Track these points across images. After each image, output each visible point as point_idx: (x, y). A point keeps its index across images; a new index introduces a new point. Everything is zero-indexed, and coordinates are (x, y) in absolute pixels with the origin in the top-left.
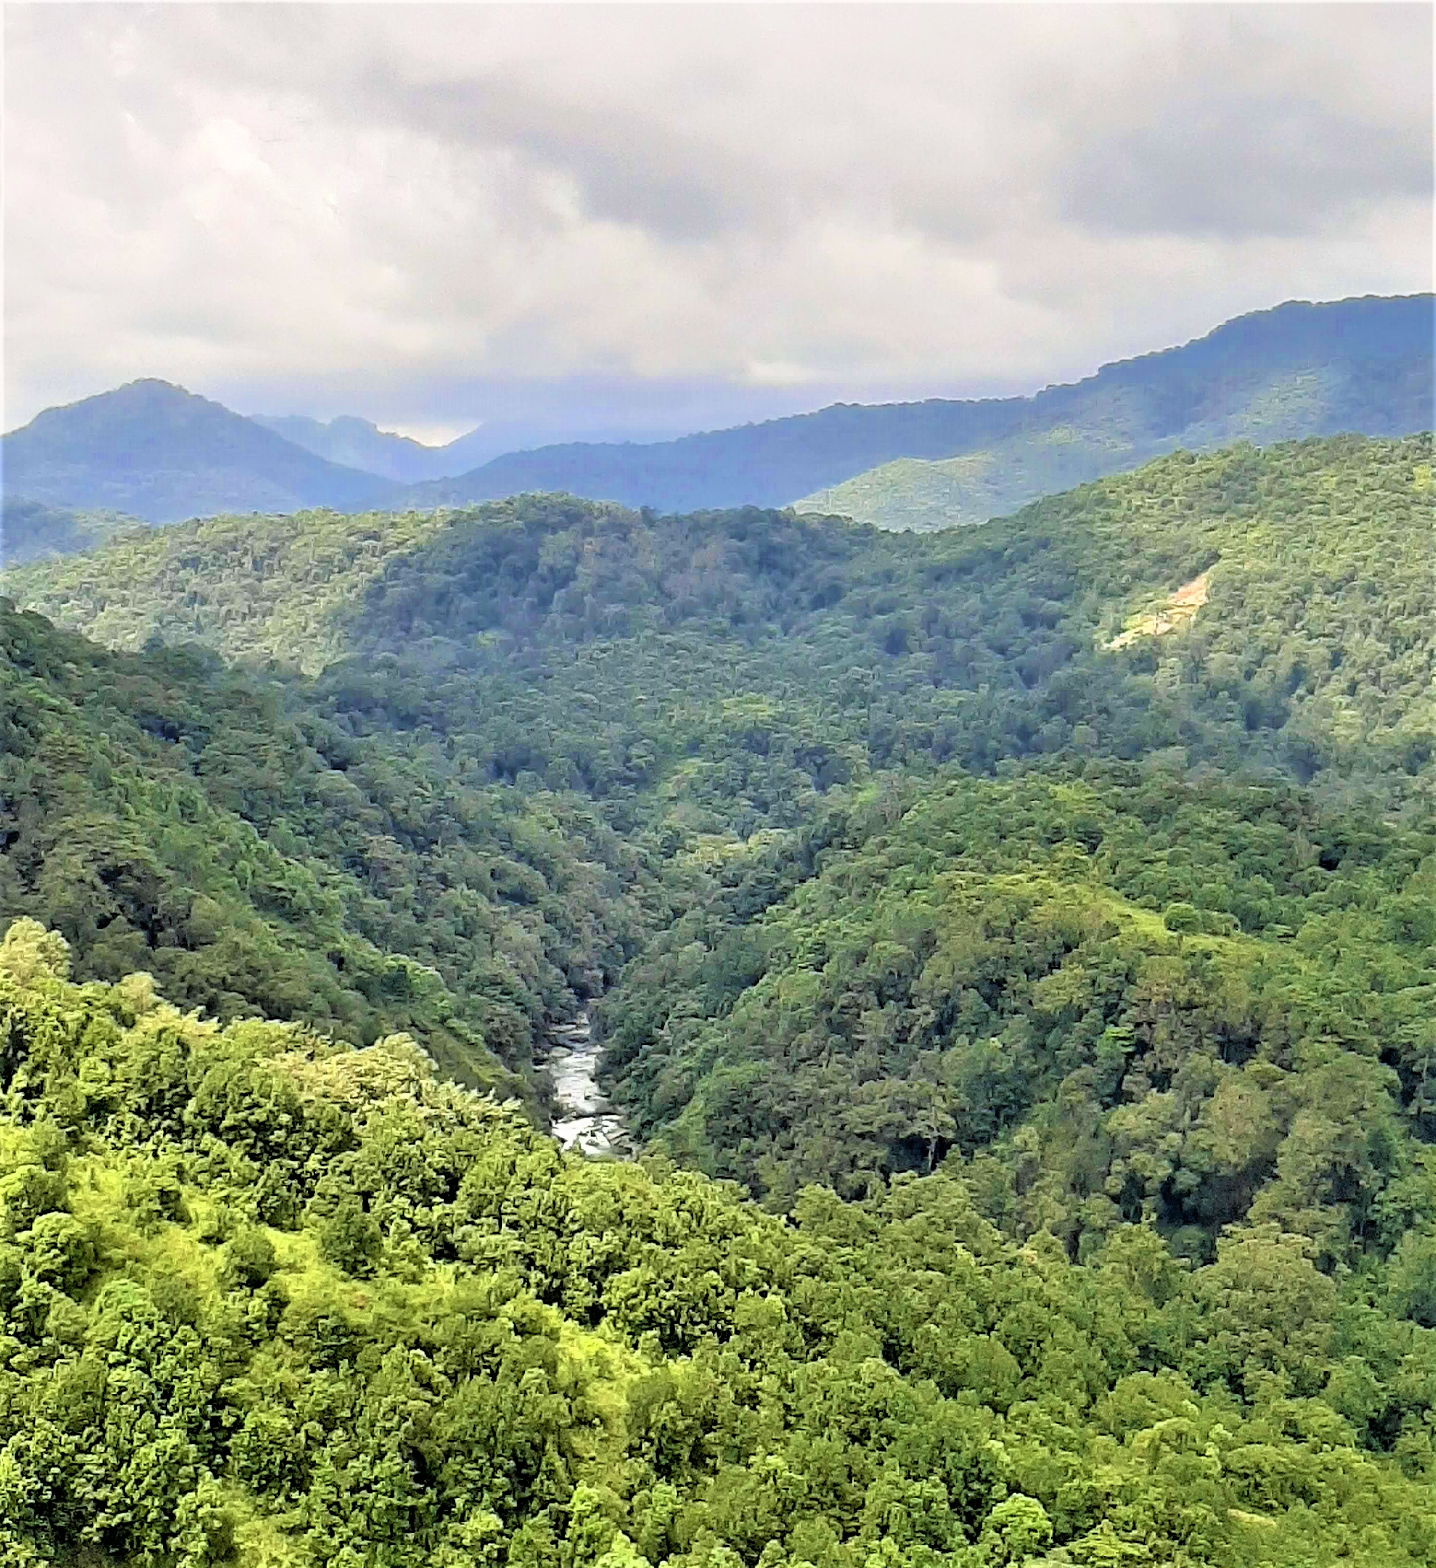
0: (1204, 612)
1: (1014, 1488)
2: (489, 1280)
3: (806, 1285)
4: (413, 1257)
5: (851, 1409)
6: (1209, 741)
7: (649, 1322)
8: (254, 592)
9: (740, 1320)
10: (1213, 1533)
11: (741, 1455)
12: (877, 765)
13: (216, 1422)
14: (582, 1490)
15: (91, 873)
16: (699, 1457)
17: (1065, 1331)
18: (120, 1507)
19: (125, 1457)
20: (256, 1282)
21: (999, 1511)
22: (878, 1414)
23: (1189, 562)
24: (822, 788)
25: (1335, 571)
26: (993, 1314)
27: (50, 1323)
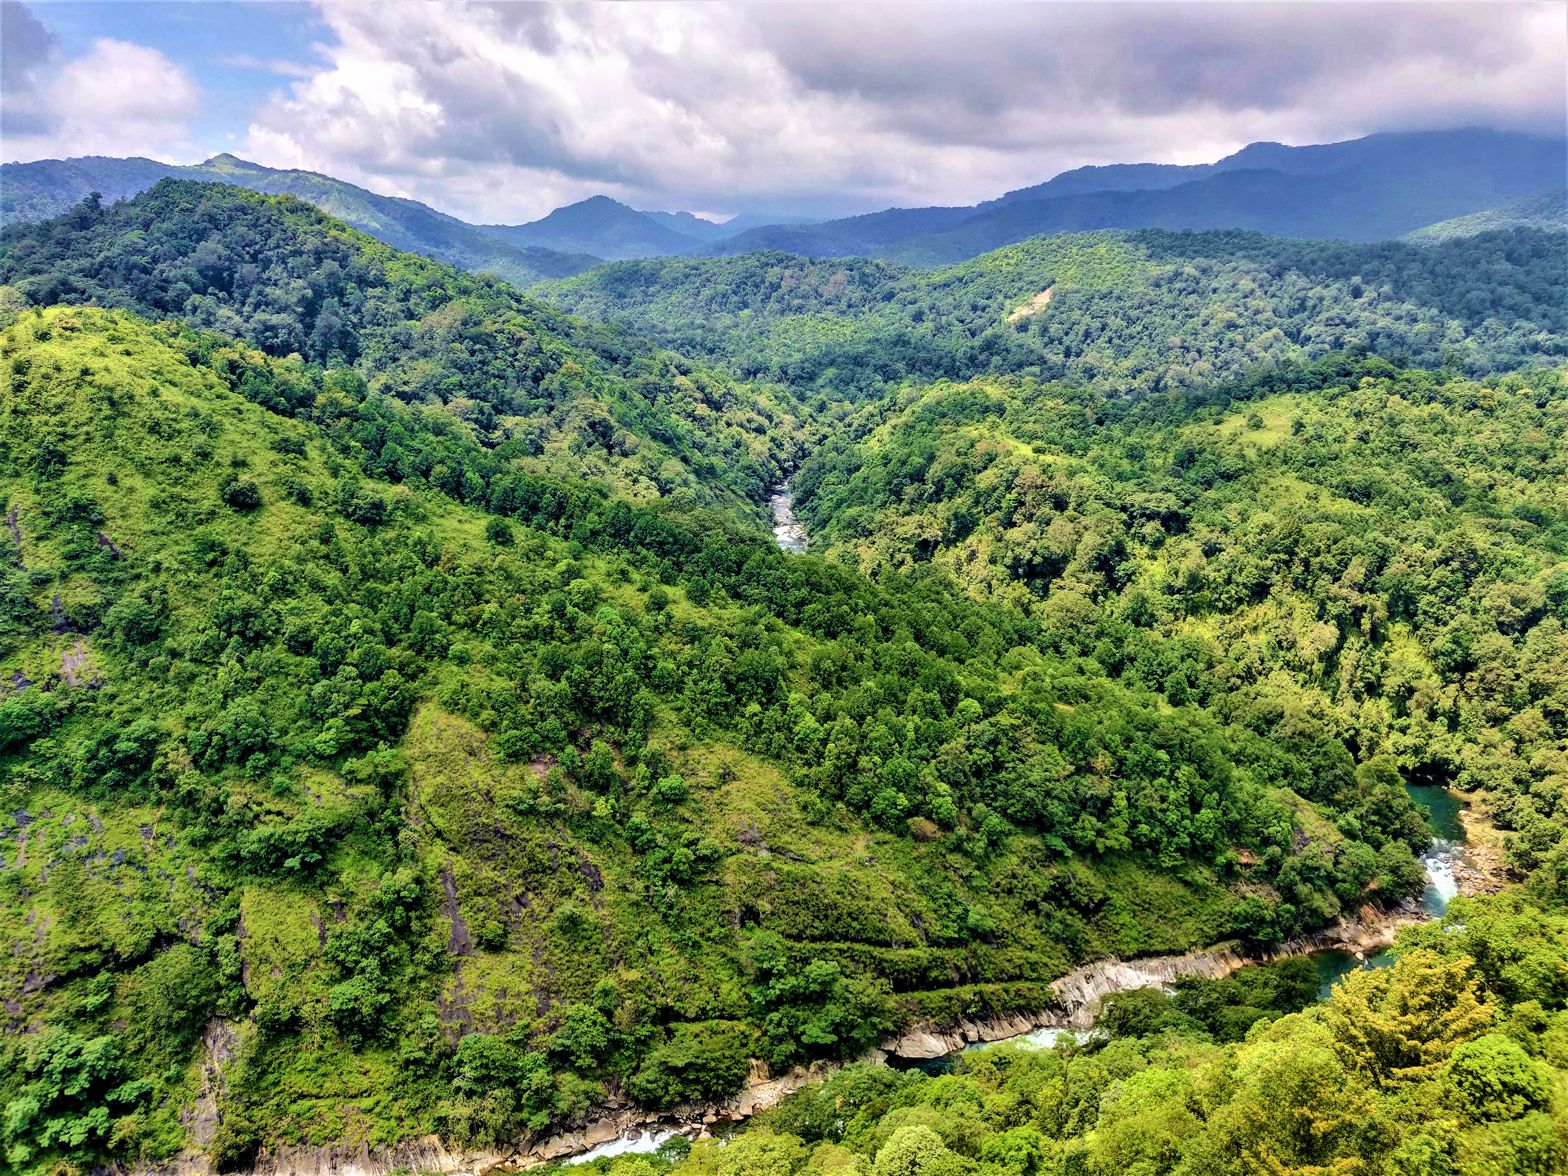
0: (1048, 306)
1: (967, 695)
2: (756, 608)
3: (884, 610)
4: (723, 598)
5: (901, 662)
6: (1050, 364)
7: (820, 626)
8: (646, 294)
9: (856, 625)
10: (1048, 714)
11: (857, 681)
12: (908, 373)
13: (646, 665)
14: (793, 695)
15: (584, 424)
16: (840, 682)
17: (988, 629)
18: (608, 700)
19: (610, 679)
20: (660, 609)
21: (961, 705)
22: (913, 665)
23: (1043, 284)
24: (886, 382)
25: (1104, 290)
26: (958, 621)
27: (579, 625)
